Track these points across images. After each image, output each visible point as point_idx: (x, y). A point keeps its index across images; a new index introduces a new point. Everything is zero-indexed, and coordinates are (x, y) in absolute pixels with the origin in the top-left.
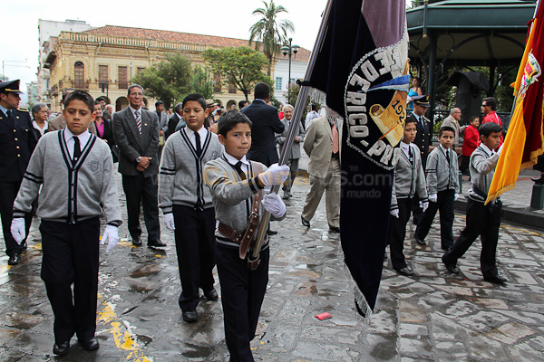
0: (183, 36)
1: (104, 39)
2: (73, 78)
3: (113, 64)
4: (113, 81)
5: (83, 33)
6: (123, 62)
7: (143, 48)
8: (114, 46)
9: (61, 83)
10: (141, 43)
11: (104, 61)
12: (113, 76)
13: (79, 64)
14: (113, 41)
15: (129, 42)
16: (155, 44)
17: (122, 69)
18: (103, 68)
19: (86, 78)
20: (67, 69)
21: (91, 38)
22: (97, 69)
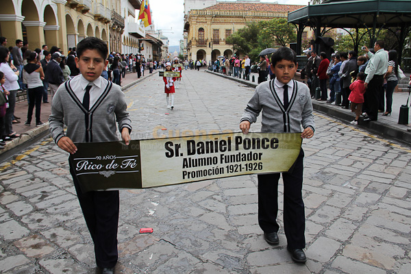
0: (270, 6)
1: (217, 12)
2: (197, 39)
3: (222, 28)
4: (222, 40)
5: (204, 10)
6: (229, 27)
7: (242, 17)
8: (223, 17)
9: (190, 42)
10: (241, 13)
11: (216, 26)
12: (222, 36)
13: (201, 30)
14: (223, 13)
15: (233, 13)
16: (250, 14)
17: (228, 31)
18: (216, 31)
19: (206, 38)
20: (194, 33)
21: (209, 12)
22: (212, 32)
